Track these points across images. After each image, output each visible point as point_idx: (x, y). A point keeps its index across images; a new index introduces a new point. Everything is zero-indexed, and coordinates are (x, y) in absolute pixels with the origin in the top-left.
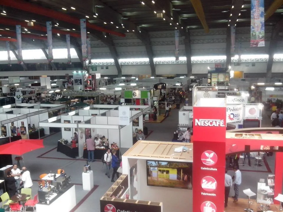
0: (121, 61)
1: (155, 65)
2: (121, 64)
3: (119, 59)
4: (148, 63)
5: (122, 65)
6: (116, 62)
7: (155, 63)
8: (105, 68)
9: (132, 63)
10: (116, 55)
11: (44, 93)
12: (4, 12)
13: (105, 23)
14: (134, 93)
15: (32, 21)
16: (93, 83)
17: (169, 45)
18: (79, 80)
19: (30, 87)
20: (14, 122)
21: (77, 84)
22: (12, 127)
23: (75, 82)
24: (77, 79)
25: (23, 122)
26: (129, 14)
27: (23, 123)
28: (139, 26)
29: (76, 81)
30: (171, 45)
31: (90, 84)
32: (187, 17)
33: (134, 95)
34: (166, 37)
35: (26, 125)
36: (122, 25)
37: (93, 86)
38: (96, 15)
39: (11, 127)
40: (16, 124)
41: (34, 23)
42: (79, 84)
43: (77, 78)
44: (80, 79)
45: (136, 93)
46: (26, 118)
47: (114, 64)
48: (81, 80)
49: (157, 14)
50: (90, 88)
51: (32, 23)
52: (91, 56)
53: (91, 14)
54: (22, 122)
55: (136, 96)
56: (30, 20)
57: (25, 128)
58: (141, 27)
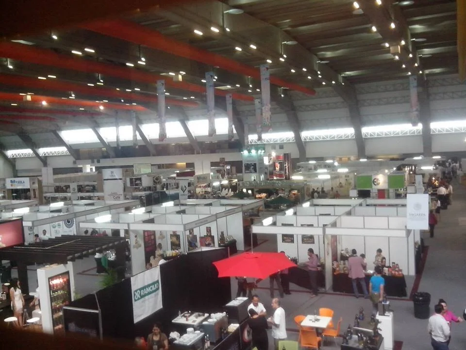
0: (305, 134)
1: (365, 138)
2: (306, 140)
3: (302, 131)
4: (353, 137)
5: (306, 142)
6: (298, 137)
7: (364, 137)
8: (278, 147)
9: (324, 138)
10: (297, 125)
11: (200, 187)
12: (143, 59)
13: (293, 71)
14: (375, 180)
15: (180, 74)
16: (287, 168)
17: (392, 104)
18: (252, 165)
19: (174, 178)
20: (194, 229)
21: (248, 171)
22: (191, 236)
23: (245, 169)
24: (249, 163)
25: (210, 228)
26: (329, 54)
27: (209, 230)
28: (341, 75)
29: (248, 167)
30: (393, 103)
31: (281, 169)
32: (431, 53)
33: (375, 183)
34: (386, 90)
35: (214, 233)
36: (319, 73)
37: (286, 173)
38: (283, 58)
39: (187, 235)
40: (196, 232)
41: (183, 76)
42: (253, 171)
43: (247, 161)
44: (253, 163)
45: (378, 180)
46: (215, 222)
47: (293, 140)
48: (255, 164)
49: (391, 48)
50: (281, 175)
51: (180, 77)
52: (261, 127)
53: (276, 56)
54: (207, 227)
55: (378, 184)
56: (177, 72)
57: (213, 238)
58: (343, 77)
